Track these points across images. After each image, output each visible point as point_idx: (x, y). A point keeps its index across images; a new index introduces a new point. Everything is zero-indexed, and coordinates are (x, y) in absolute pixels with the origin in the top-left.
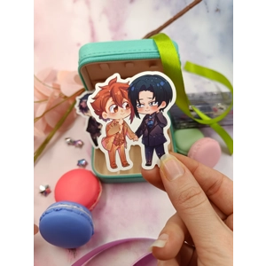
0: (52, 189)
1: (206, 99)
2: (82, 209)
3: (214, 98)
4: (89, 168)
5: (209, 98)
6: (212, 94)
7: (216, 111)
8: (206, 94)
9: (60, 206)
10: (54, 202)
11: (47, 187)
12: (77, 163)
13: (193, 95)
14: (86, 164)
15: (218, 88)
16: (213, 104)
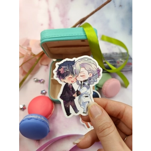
0: (27, 106)
1: (113, 56)
2: (43, 118)
3: (118, 55)
4: (47, 95)
5: (115, 56)
6: (117, 54)
7: (118, 63)
8: (113, 53)
9: (31, 116)
10: (28, 114)
11: (24, 106)
12: (40, 92)
13: (106, 54)
14: (46, 93)
15: (120, 50)
16: (117, 59)
